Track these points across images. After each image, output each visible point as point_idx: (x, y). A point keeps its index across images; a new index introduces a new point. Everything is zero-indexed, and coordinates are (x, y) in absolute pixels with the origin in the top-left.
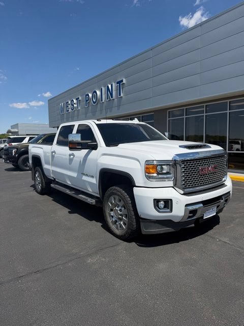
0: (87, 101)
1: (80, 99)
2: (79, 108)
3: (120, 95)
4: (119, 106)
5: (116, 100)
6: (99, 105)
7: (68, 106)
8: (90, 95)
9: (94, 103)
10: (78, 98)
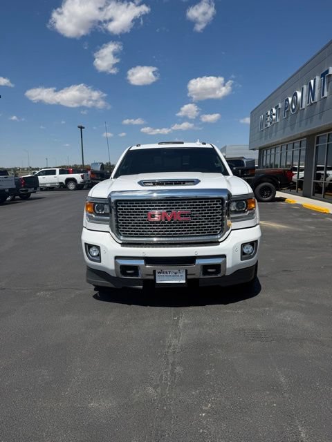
0: (286, 109)
1: (280, 106)
2: (278, 121)
3: (323, 95)
4: (322, 112)
5: (318, 103)
6: (299, 113)
7: (267, 119)
8: (290, 99)
9: (293, 110)
10: (278, 106)
